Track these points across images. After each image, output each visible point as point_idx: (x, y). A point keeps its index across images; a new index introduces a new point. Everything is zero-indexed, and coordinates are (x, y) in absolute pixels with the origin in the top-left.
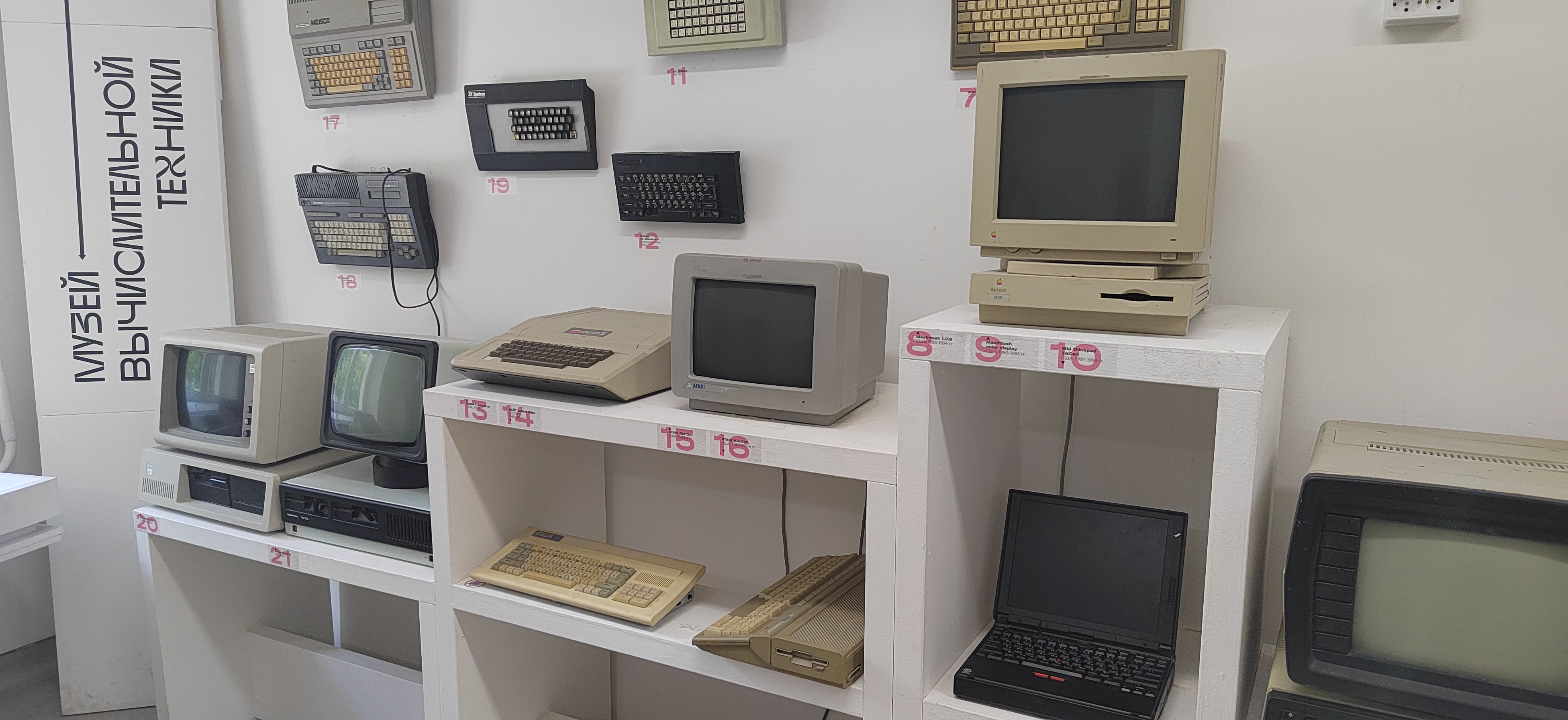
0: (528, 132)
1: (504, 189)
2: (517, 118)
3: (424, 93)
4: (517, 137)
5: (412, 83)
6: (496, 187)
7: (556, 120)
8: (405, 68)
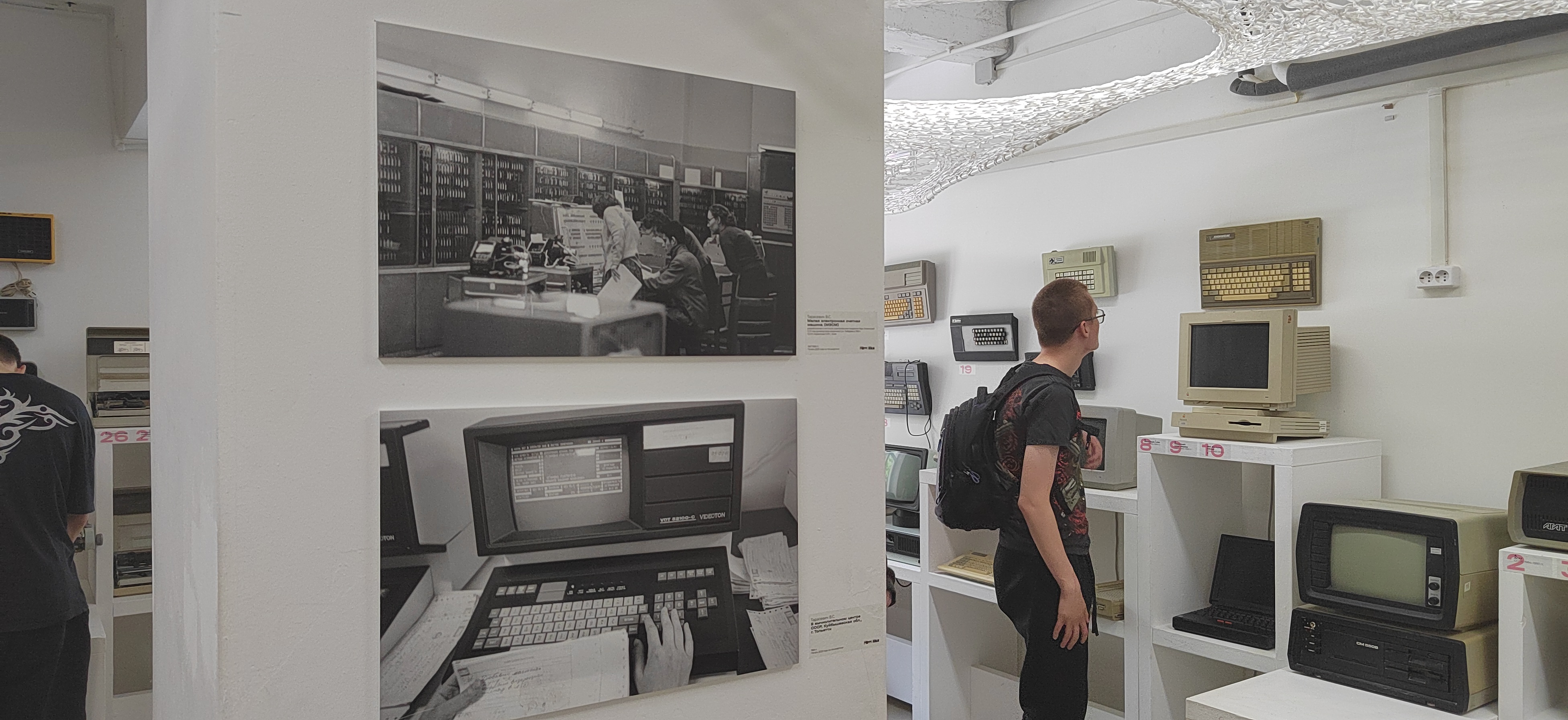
0: (982, 341)
1: (969, 371)
2: (977, 333)
3: (930, 320)
4: (977, 343)
5: (924, 315)
6: (965, 370)
7: (997, 334)
8: (921, 307)
